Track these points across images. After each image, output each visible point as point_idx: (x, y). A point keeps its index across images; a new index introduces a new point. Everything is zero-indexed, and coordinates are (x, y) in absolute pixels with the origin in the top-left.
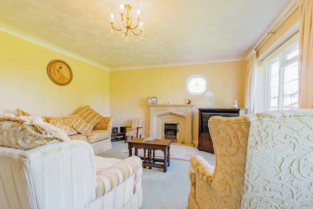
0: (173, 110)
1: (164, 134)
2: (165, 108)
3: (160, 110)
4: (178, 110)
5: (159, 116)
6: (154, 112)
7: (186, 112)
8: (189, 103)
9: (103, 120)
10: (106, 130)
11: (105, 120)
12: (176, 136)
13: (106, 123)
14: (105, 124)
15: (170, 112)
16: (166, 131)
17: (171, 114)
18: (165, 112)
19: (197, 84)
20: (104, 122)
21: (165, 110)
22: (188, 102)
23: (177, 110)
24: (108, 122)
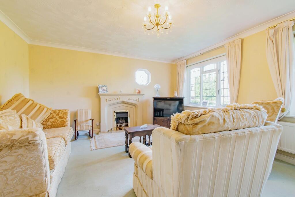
0: (126, 99)
1: (115, 123)
2: (118, 97)
3: (113, 99)
4: (131, 99)
5: (111, 105)
6: (105, 101)
7: (137, 100)
8: (139, 92)
9: (54, 115)
10: (64, 126)
11: (58, 114)
12: (128, 123)
13: (60, 117)
14: (61, 120)
15: (123, 101)
16: (117, 119)
17: (124, 102)
18: (118, 101)
19: (141, 76)
20: (57, 117)
21: (118, 99)
22: (137, 91)
23: (129, 99)
24: (65, 116)
